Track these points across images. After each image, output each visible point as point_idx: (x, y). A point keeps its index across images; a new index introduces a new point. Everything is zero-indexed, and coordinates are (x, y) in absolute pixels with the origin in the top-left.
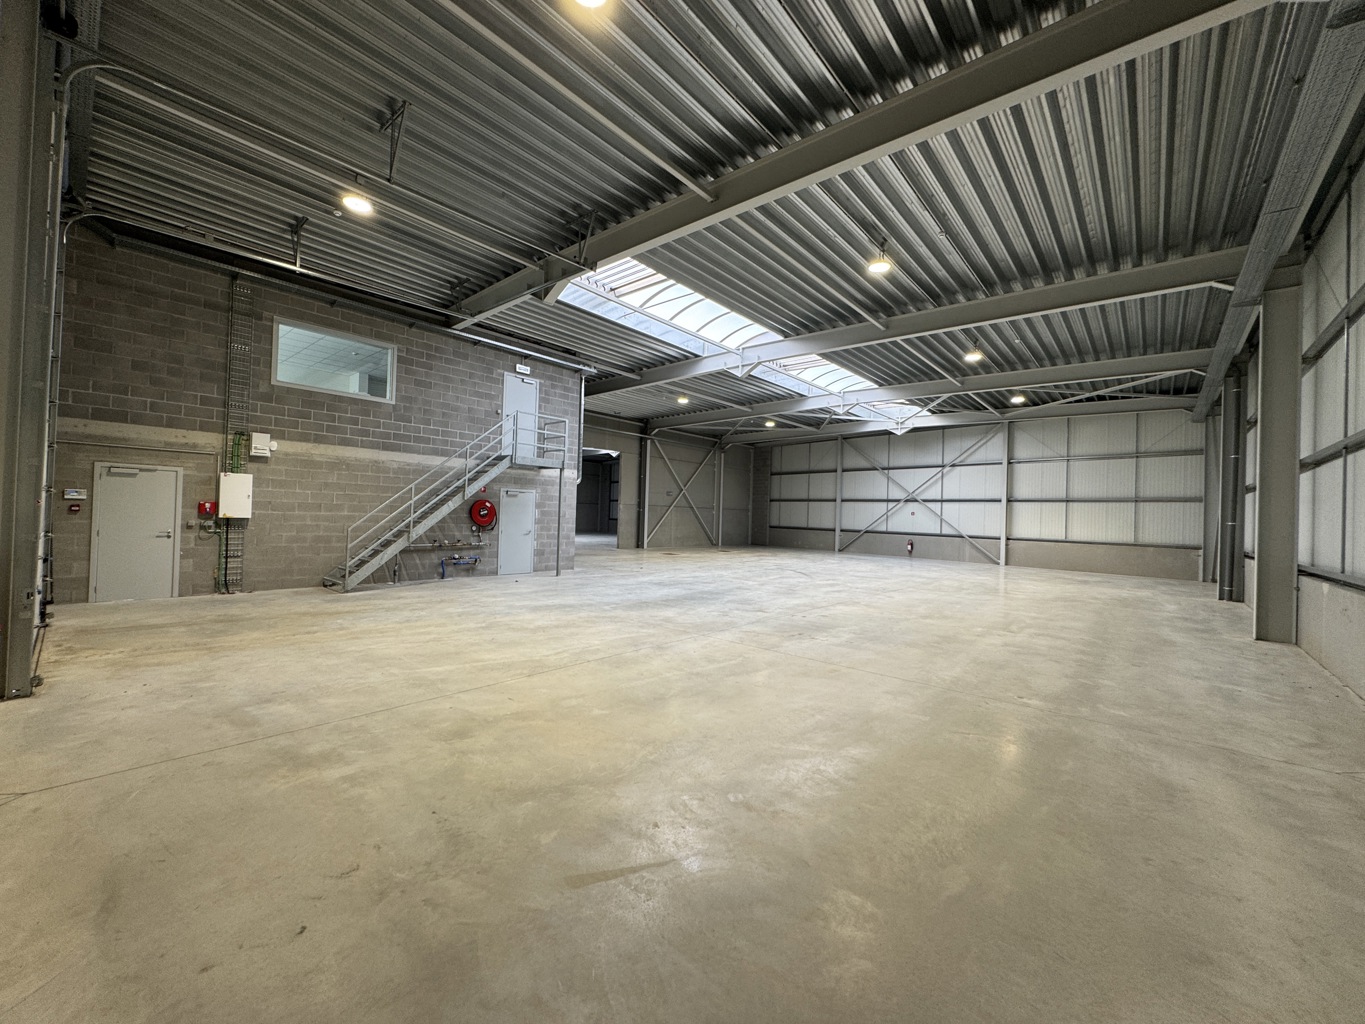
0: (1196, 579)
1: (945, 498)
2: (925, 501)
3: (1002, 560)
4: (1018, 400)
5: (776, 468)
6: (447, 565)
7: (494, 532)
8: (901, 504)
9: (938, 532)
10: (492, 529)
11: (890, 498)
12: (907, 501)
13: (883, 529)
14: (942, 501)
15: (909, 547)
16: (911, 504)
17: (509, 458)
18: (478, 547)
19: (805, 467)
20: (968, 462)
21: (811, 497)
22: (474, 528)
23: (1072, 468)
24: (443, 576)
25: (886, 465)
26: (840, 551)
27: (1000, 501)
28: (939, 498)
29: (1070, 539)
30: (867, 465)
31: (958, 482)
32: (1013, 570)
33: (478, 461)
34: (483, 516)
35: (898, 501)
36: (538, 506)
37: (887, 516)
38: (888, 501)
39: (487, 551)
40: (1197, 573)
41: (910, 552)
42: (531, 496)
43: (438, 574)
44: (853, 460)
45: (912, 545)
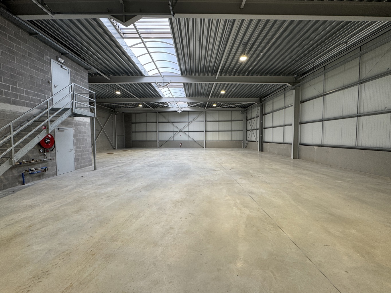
0: (242, 147)
1: (189, 131)
2: (184, 132)
3: (205, 147)
4: (215, 105)
5: (134, 121)
6: (26, 175)
7: (53, 152)
8: (178, 132)
9: (188, 140)
10: (53, 150)
11: (174, 131)
12: (179, 132)
13: (172, 140)
14: (189, 132)
15: (181, 145)
16: (180, 133)
17: (70, 110)
18: (44, 162)
19: (145, 121)
20: (195, 121)
21: (147, 131)
22: (41, 151)
23: (219, 123)
24: (23, 183)
25: (172, 121)
26: (159, 147)
27: (204, 131)
28: (188, 131)
29: (219, 140)
30: (166, 121)
31: (193, 127)
32: (207, 148)
33: (39, 110)
34: (47, 143)
35: (177, 132)
36: (75, 136)
37: (173, 136)
38: (173, 132)
39: (50, 163)
40: (242, 146)
41: (181, 146)
42: (71, 131)
43: (19, 182)
44: (161, 119)
45: (181, 144)
